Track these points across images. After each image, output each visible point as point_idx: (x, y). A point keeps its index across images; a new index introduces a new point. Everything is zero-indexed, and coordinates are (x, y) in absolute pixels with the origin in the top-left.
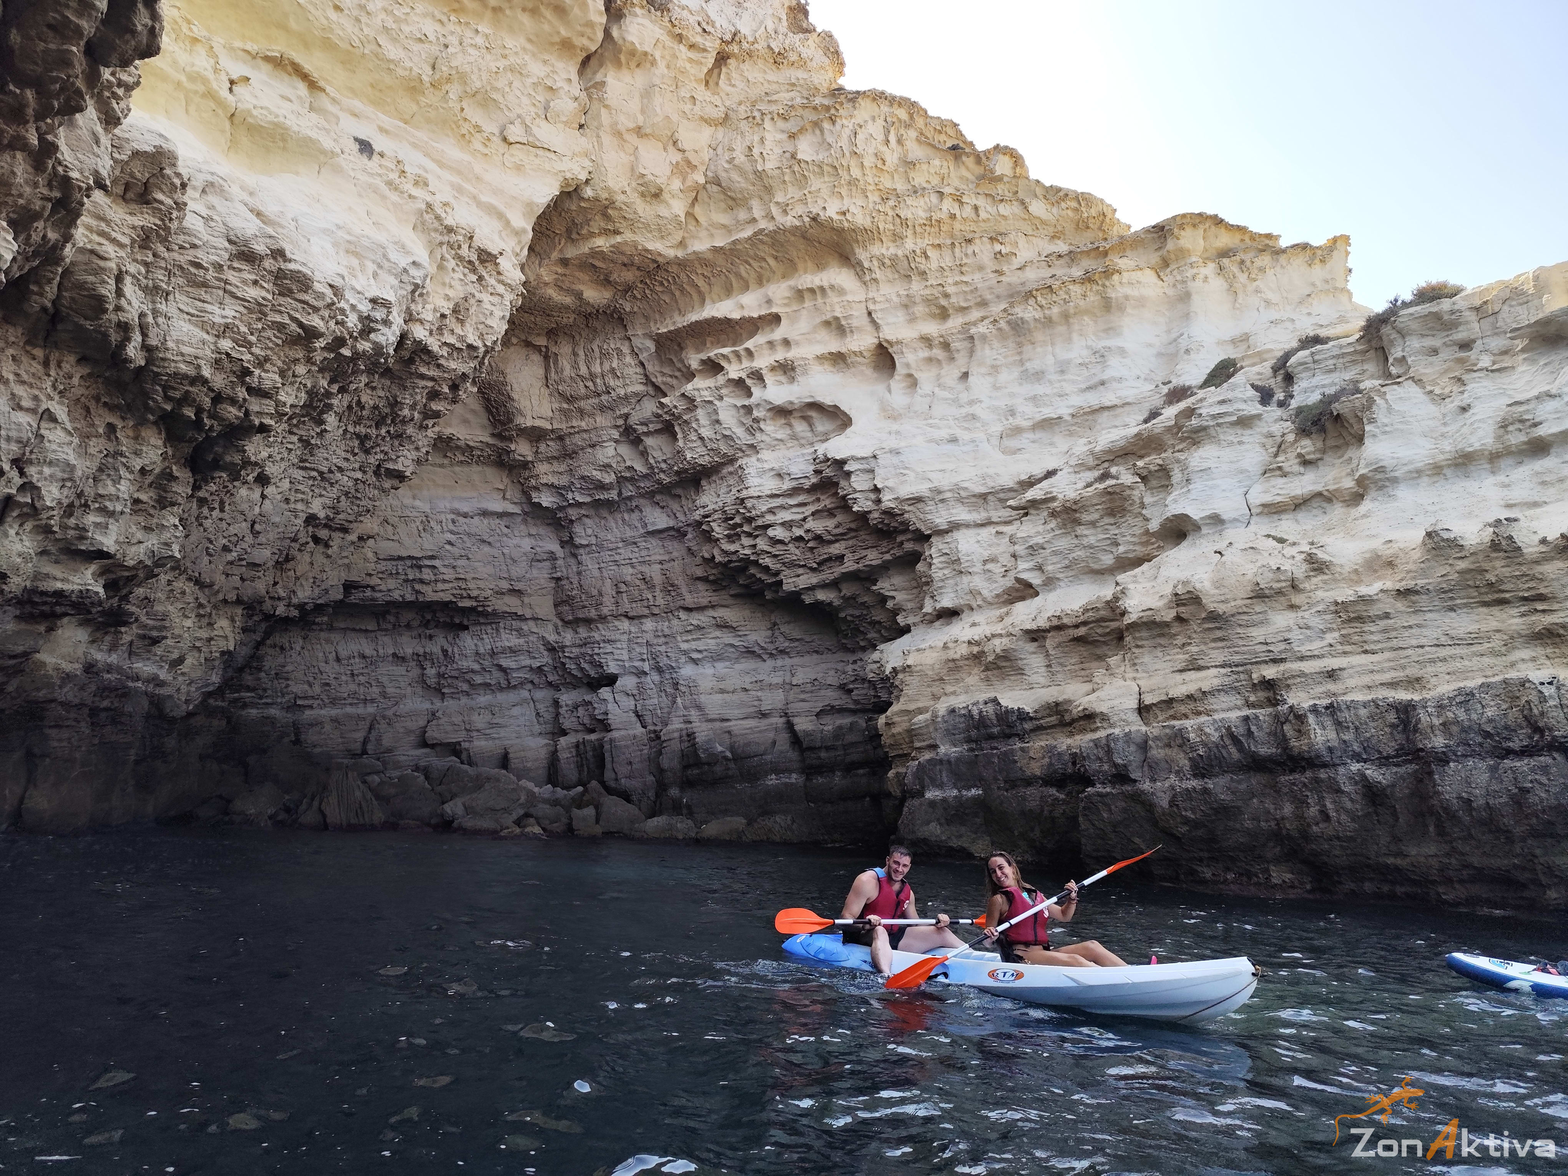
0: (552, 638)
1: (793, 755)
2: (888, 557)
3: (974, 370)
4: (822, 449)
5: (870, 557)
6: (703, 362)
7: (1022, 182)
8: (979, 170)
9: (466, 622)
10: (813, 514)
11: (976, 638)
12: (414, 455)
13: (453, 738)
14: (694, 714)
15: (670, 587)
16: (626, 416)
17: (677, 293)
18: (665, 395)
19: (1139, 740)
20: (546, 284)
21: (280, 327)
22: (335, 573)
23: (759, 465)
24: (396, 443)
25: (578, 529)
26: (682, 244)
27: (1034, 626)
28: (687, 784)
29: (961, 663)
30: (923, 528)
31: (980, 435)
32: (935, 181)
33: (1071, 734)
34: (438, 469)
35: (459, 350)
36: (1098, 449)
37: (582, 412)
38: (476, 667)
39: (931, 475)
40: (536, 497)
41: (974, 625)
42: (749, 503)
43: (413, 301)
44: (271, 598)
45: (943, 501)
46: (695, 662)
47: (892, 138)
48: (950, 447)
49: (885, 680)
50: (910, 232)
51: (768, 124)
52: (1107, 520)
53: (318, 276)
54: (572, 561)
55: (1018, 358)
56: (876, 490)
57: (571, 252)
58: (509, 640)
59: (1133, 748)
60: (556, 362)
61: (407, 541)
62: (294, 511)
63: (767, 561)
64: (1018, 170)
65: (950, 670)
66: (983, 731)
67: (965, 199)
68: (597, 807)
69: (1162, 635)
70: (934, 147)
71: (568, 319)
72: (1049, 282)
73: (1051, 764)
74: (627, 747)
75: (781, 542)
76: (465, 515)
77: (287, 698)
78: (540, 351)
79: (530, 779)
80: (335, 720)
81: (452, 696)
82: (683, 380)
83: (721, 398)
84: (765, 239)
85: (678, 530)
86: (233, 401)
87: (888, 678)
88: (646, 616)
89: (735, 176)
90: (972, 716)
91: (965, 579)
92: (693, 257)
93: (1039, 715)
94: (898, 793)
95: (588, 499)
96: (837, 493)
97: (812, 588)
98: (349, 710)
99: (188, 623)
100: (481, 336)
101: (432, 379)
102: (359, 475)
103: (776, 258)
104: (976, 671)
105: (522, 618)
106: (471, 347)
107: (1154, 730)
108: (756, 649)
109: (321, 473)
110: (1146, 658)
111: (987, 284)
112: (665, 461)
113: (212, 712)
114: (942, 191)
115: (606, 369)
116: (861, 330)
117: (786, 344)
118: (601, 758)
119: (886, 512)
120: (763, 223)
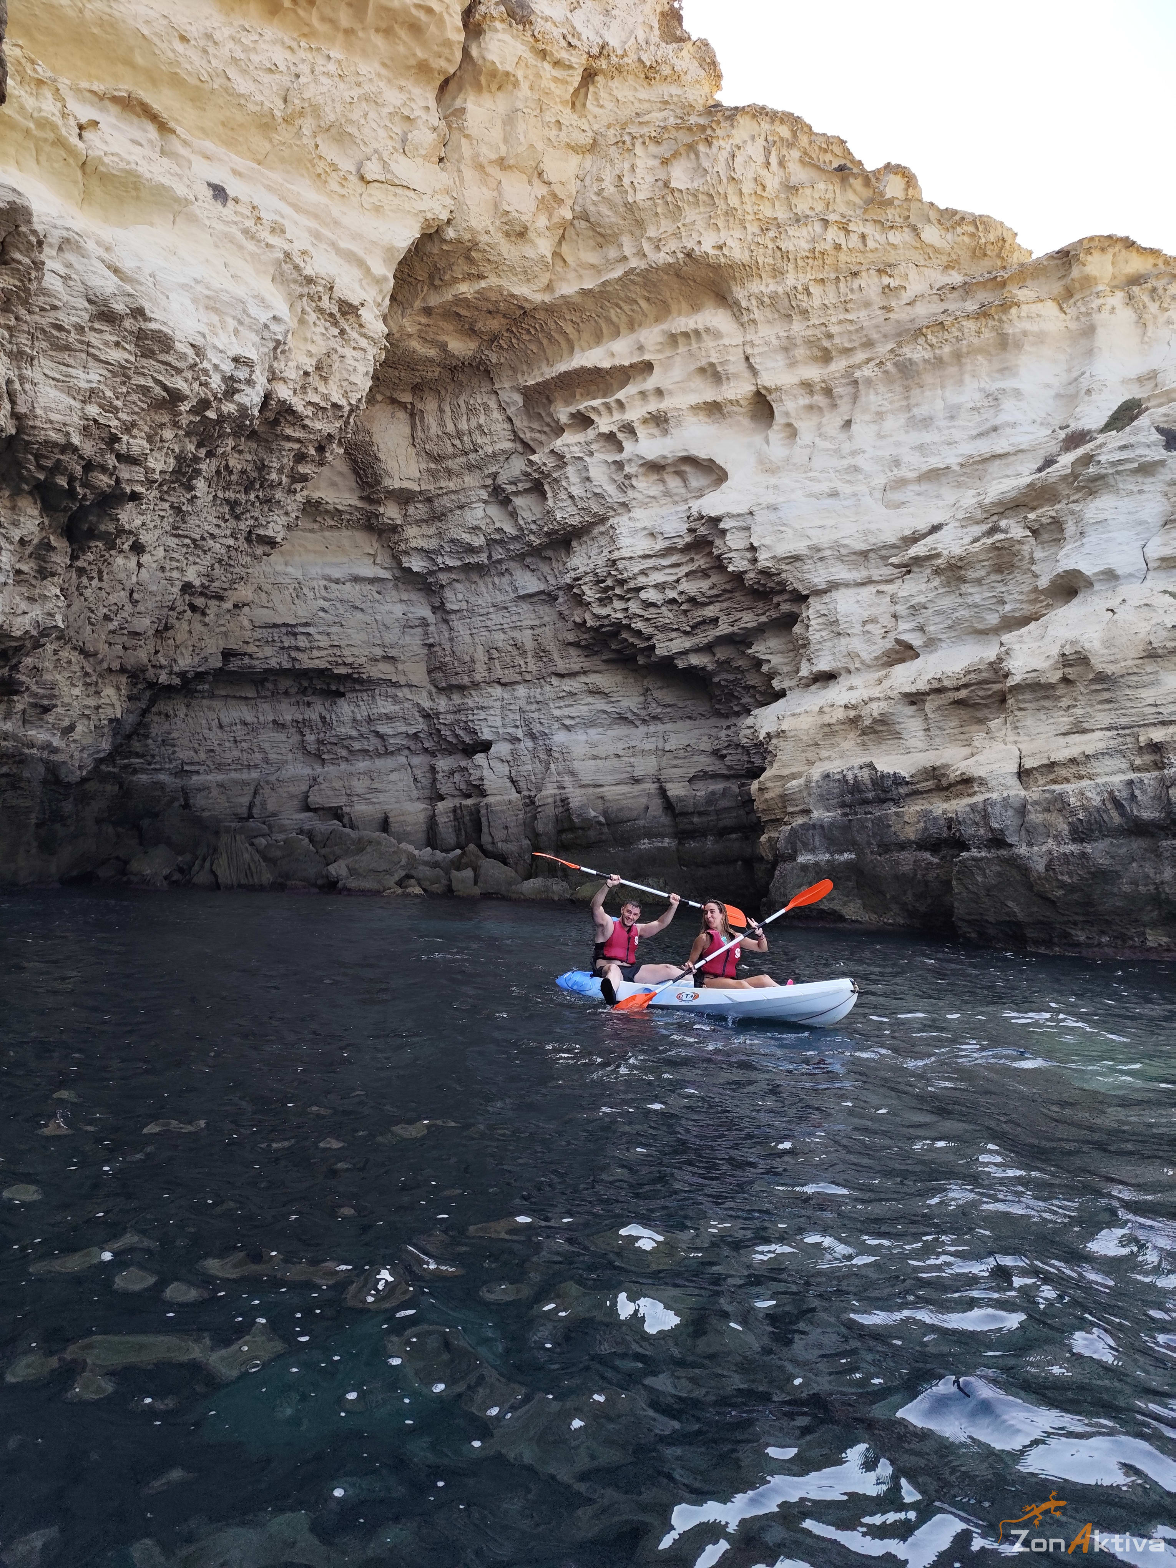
0: (426, 704)
1: (665, 820)
2: (763, 619)
3: (858, 418)
4: (696, 506)
5: (745, 619)
6: (573, 416)
7: (914, 205)
8: (867, 193)
9: (342, 690)
10: (687, 575)
11: (853, 702)
12: (283, 520)
13: (334, 803)
14: (567, 780)
15: (542, 653)
16: (495, 476)
17: (545, 342)
18: (534, 452)
19: (1017, 805)
20: (410, 336)
21: (145, 390)
22: (213, 641)
23: (631, 524)
24: (266, 508)
25: (448, 594)
26: (549, 287)
27: (913, 689)
28: (562, 848)
29: (837, 728)
30: (800, 588)
31: (863, 489)
32: (819, 207)
33: (948, 799)
34: (309, 535)
35: (324, 409)
36: (987, 501)
37: (449, 472)
38: (354, 733)
39: (810, 532)
40: (406, 562)
41: (851, 688)
42: (621, 565)
43: (276, 358)
44: (153, 666)
45: (821, 559)
46: (568, 728)
47: (774, 160)
48: (830, 501)
49: (759, 745)
50: (791, 266)
51: (639, 149)
52: (993, 577)
53: (178, 336)
54: (444, 627)
55: (905, 403)
56: (752, 548)
57: (434, 300)
58: (385, 707)
59: (1010, 813)
60: (422, 420)
61: (281, 608)
62: (170, 580)
63: (639, 625)
64: (910, 191)
65: (826, 734)
66: (857, 796)
67: (852, 227)
68: (475, 869)
69: (1047, 697)
70: (818, 168)
71: (433, 373)
72: (941, 318)
73: (926, 829)
74: (502, 811)
75: (653, 605)
76: (337, 582)
77: (174, 764)
78: (406, 408)
79: (410, 842)
80: (221, 785)
81: (332, 762)
82: (552, 436)
83: (591, 454)
84: (637, 279)
85: (549, 594)
86: (104, 469)
87: (762, 744)
88: (518, 683)
89: (604, 210)
90: (846, 781)
91: (844, 641)
92: (561, 301)
93: (915, 780)
94: (770, 857)
95: (458, 563)
96: (711, 553)
97: (685, 653)
98: (234, 775)
99: (76, 692)
100: (345, 394)
101: (298, 441)
102: (231, 542)
103: (648, 300)
104: (852, 735)
105: (396, 685)
106: (335, 406)
107: (1034, 794)
108: (629, 715)
109: (194, 541)
110: (1029, 721)
111: (874, 322)
112: (534, 522)
113: (104, 778)
114: (827, 218)
115: (474, 425)
116: (737, 377)
117: (658, 393)
118: (477, 822)
119: (762, 572)
120: (635, 261)
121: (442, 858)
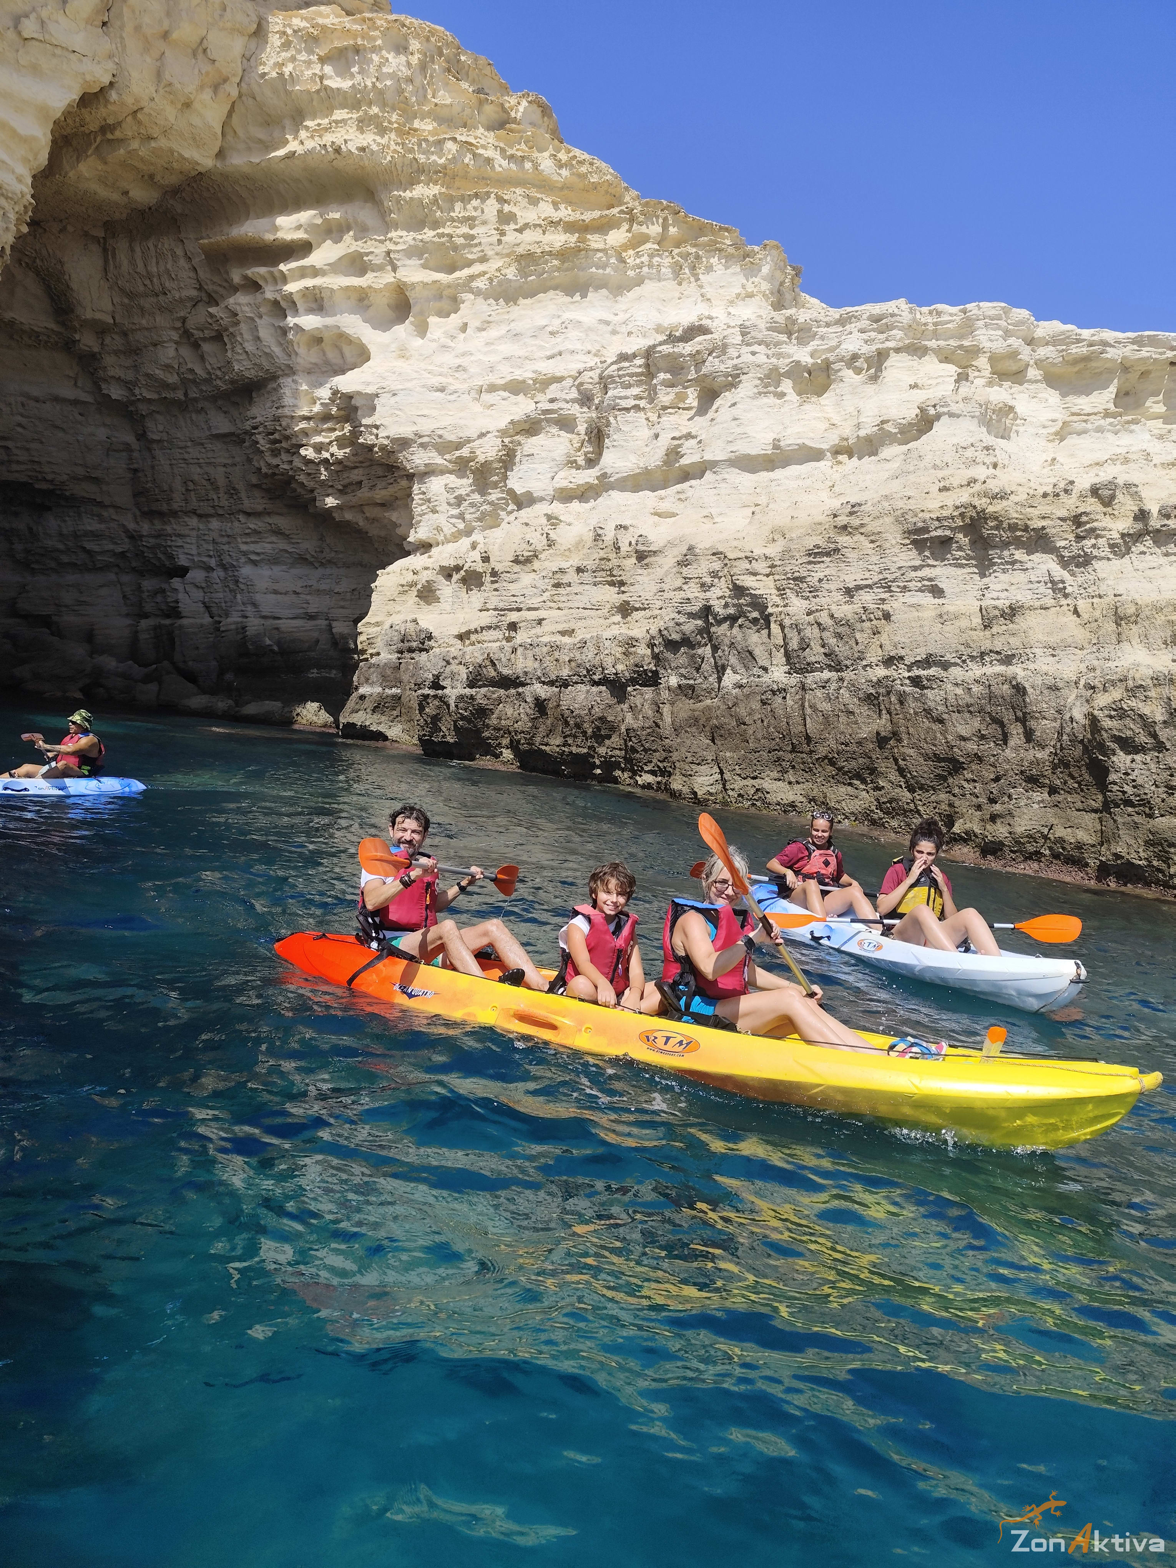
0: (131, 526)
3: (471, 323)
4: (336, 381)
6: (244, 278)
8: (500, 119)
9: (46, 504)
10: (337, 440)
13: (43, 611)
14: (250, 610)
15: (232, 491)
16: (184, 320)
17: (224, 201)
18: (217, 304)
20: (88, 179)
23: (294, 386)
25: (150, 424)
26: (220, 156)
27: (446, 565)
28: (240, 671)
30: (409, 468)
31: (465, 387)
34: (6, 351)
37: (142, 309)
38: (61, 547)
39: (417, 420)
40: (106, 389)
42: (285, 421)
45: (422, 444)
46: (255, 563)
48: (438, 395)
50: (424, 177)
51: (298, 41)
54: (146, 453)
55: (506, 316)
56: (376, 426)
57: (108, 151)
58: (91, 524)
60: (114, 256)
63: (302, 478)
64: (546, 120)
66: (407, 644)
67: (480, 150)
68: (162, 684)
71: (121, 214)
72: (532, 249)
74: (195, 633)
75: (310, 462)
76: (36, 400)
78: (99, 242)
79: (112, 655)
81: (44, 572)
82: (229, 293)
83: (261, 317)
84: (298, 161)
85: (238, 436)
88: (211, 516)
89: (268, 93)
91: (434, 516)
92: (234, 171)
95: (155, 396)
103: (310, 181)
104: (412, 595)
105: (101, 504)
108: (308, 556)
111: (490, 239)
112: (220, 368)
114: (459, 138)
115: (162, 269)
116: (380, 268)
117: (315, 272)
118: (172, 641)
119: (383, 448)
120: (293, 146)
121: (138, 671)
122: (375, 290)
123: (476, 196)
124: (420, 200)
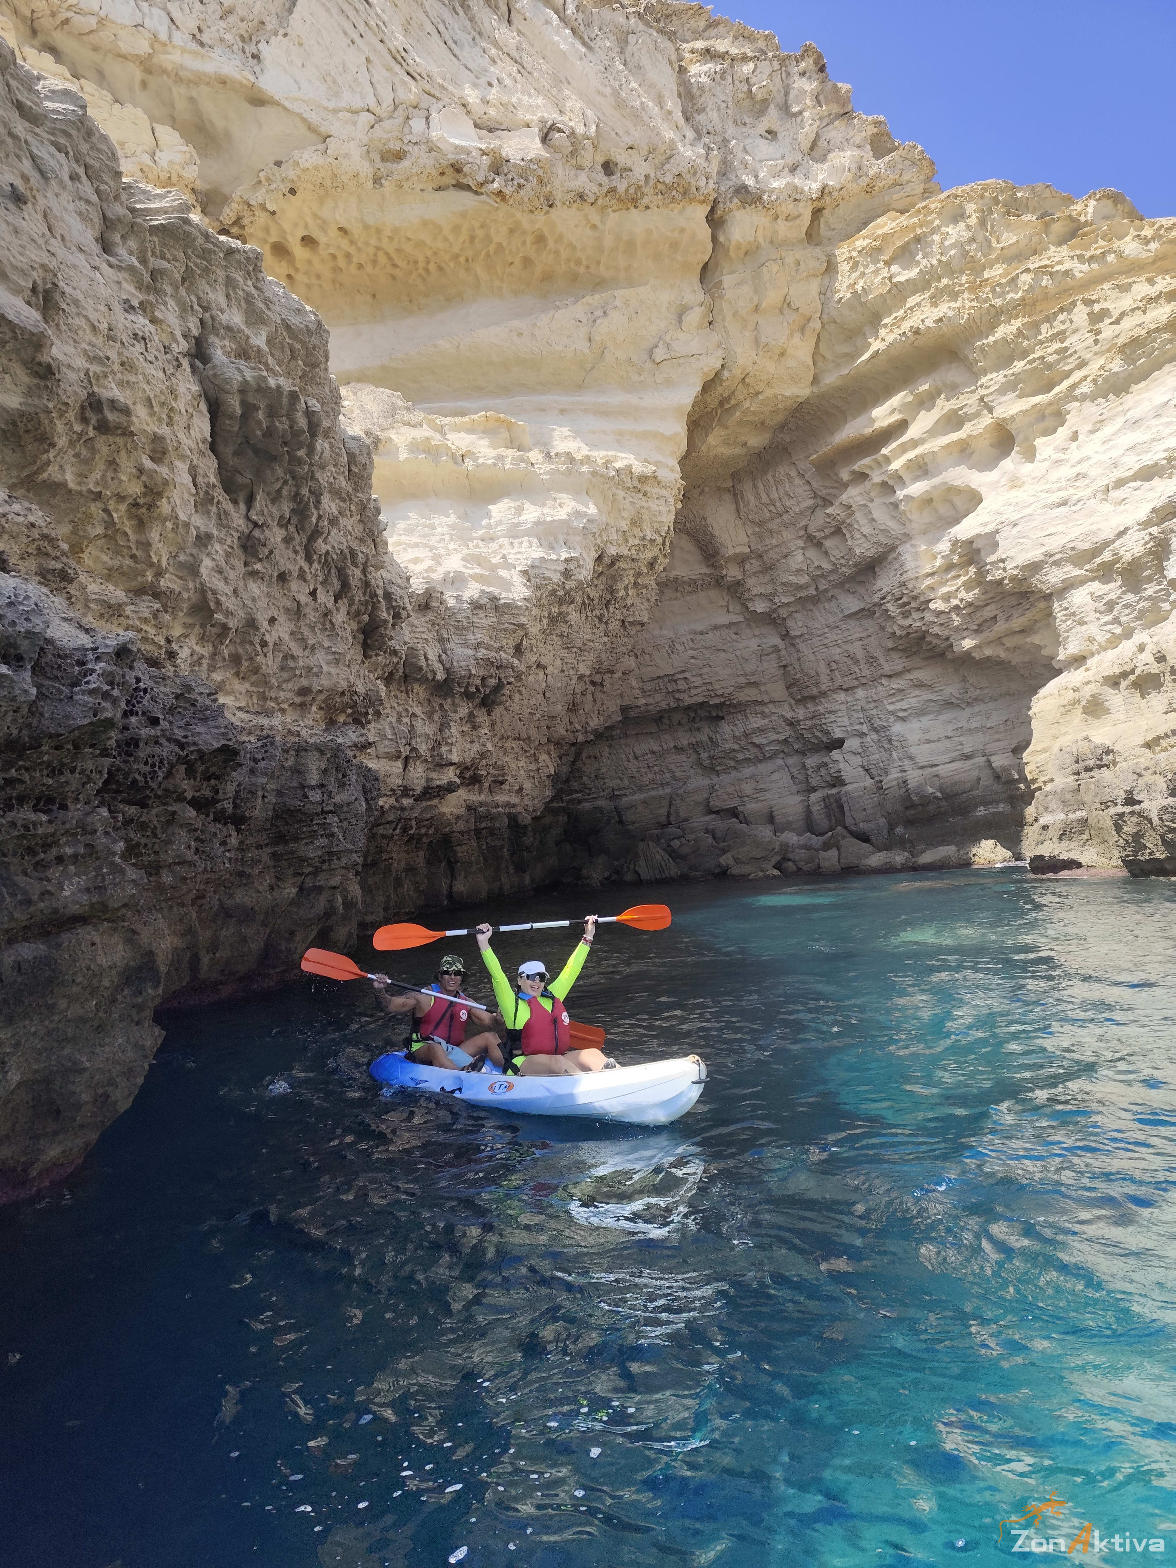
0: (789, 715)
1: (998, 787)
3: (1082, 429)
4: (953, 532)
6: (852, 474)
8: (1070, 230)
9: (720, 715)
10: (964, 585)
12: (647, 605)
13: (731, 804)
14: (907, 764)
15: (871, 660)
16: (806, 528)
17: (824, 416)
18: (832, 504)
22: (613, 703)
23: (914, 550)
25: (790, 624)
26: (815, 382)
28: (909, 823)
29: (1069, 707)
30: (1044, 590)
31: (1088, 492)
34: (674, 601)
35: (644, 545)
37: (771, 531)
38: (736, 747)
39: (1044, 541)
40: (752, 607)
42: (910, 584)
44: (571, 733)
45: (1055, 562)
46: (903, 719)
48: (1061, 510)
54: (792, 649)
55: (1119, 409)
56: (1002, 560)
57: (727, 419)
58: (757, 722)
60: (743, 497)
61: (661, 663)
63: (936, 630)
65: (1062, 714)
66: (1083, 764)
67: (1055, 268)
68: (840, 848)
69: (1157, 684)
70: (1023, 222)
71: (743, 463)
72: (1136, 333)
74: (860, 796)
75: (943, 612)
76: (701, 633)
77: (607, 791)
78: (729, 491)
79: (791, 831)
80: (644, 802)
81: (726, 771)
82: (841, 491)
83: (872, 501)
85: (868, 610)
86: (491, 677)
88: (856, 687)
89: (846, 313)
90: (1072, 753)
91: (1083, 628)
92: (828, 389)
95: (792, 599)
97: (978, 647)
98: (653, 793)
99: (521, 764)
100: (657, 530)
101: (632, 568)
104: (1078, 713)
105: (762, 703)
106: (652, 540)
108: (954, 700)
111: (1085, 344)
112: (843, 557)
113: (555, 812)
114: (1032, 267)
115: (781, 492)
116: (977, 415)
117: (915, 443)
118: (841, 808)
119: (1013, 579)
120: (876, 345)
121: (816, 841)
122: (976, 437)
123: (1062, 310)
124: (1004, 339)
